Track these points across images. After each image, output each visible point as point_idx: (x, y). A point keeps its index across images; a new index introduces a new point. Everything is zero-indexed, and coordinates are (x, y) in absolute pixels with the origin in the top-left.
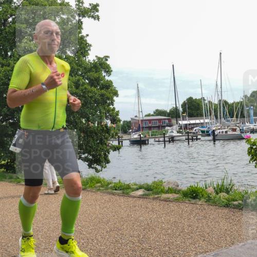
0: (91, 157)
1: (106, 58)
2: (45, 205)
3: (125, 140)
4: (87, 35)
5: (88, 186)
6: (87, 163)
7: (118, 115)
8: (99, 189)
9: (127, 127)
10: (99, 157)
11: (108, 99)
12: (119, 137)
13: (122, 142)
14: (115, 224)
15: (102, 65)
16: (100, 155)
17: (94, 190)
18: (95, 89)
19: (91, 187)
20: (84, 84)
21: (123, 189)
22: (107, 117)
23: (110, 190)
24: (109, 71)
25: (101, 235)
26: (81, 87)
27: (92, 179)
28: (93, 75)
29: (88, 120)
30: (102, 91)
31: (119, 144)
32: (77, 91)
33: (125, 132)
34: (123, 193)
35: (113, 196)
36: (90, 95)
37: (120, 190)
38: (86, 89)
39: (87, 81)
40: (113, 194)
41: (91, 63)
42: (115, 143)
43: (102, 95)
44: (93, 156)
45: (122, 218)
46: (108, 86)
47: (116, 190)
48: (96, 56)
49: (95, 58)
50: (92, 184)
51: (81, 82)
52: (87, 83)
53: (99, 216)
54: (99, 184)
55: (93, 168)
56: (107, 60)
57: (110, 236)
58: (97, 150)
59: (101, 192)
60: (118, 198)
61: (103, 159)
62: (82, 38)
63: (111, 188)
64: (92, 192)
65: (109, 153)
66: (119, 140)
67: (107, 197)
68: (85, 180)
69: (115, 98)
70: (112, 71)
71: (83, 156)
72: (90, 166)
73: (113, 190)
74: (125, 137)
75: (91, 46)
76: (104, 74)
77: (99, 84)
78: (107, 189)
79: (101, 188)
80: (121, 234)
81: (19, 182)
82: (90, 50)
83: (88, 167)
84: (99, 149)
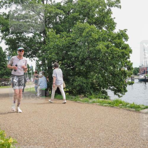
0: (116, 88)
1: (125, 30)
2: (91, 114)
3: (136, 79)
4: (115, 18)
5: (115, 105)
6: (114, 92)
7: (132, 65)
8: (121, 107)
9: (137, 72)
10: (120, 88)
11: (126, 55)
12: (132, 77)
13: (134, 80)
14: (132, 128)
15: (123, 35)
16: (121, 87)
17: (118, 108)
18: (118, 49)
19: (117, 105)
20: (112, 46)
21: (136, 108)
22: (125, 66)
23: (128, 108)
24: (127, 38)
25: (123, 134)
26: (110, 48)
27: (117, 101)
28: (117, 41)
29: (114, 67)
30: (123, 50)
31: (132, 81)
32: (108, 50)
33: (136, 74)
34: (136, 110)
35: (130, 112)
36: (115, 52)
37: (134, 108)
38: (113, 49)
39: (114, 44)
40: (130, 111)
41: (116, 34)
42: (130, 81)
43: (123, 53)
44: (117, 88)
45: (136, 125)
46: (126, 47)
47: (131, 108)
48: (119, 30)
49: (119, 31)
50: (117, 104)
51: (110, 45)
52: (114, 46)
53: (122, 123)
54: (121, 104)
55: (117, 95)
56: (126, 32)
57: (129, 135)
58: (119, 84)
59: (122, 109)
60: (133, 113)
61: (123, 90)
62: (111, 19)
63: (129, 107)
64: (117, 108)
65: (126, 86)
66: (132, 79)
67: (126, 112)
68: (113, 101)
69: (130, 54)
70: (128, 38)
71: (111, 88)
72: (115, 94)
73: (130, 108)
74: (136, 77)
75: (116, 24)
76: (124, 40)
77: (121, 47)
78: (126, 107)
79: (122, 107)
80: (136, 134)
81: (76, 101)
82: (116, 26)
83: (114, 94)
84: (121, 84)
